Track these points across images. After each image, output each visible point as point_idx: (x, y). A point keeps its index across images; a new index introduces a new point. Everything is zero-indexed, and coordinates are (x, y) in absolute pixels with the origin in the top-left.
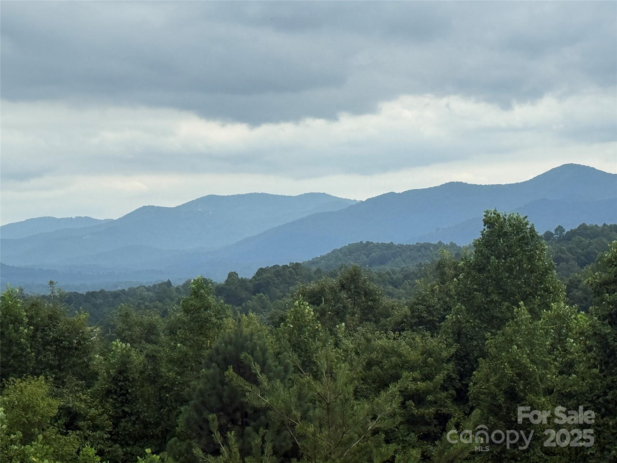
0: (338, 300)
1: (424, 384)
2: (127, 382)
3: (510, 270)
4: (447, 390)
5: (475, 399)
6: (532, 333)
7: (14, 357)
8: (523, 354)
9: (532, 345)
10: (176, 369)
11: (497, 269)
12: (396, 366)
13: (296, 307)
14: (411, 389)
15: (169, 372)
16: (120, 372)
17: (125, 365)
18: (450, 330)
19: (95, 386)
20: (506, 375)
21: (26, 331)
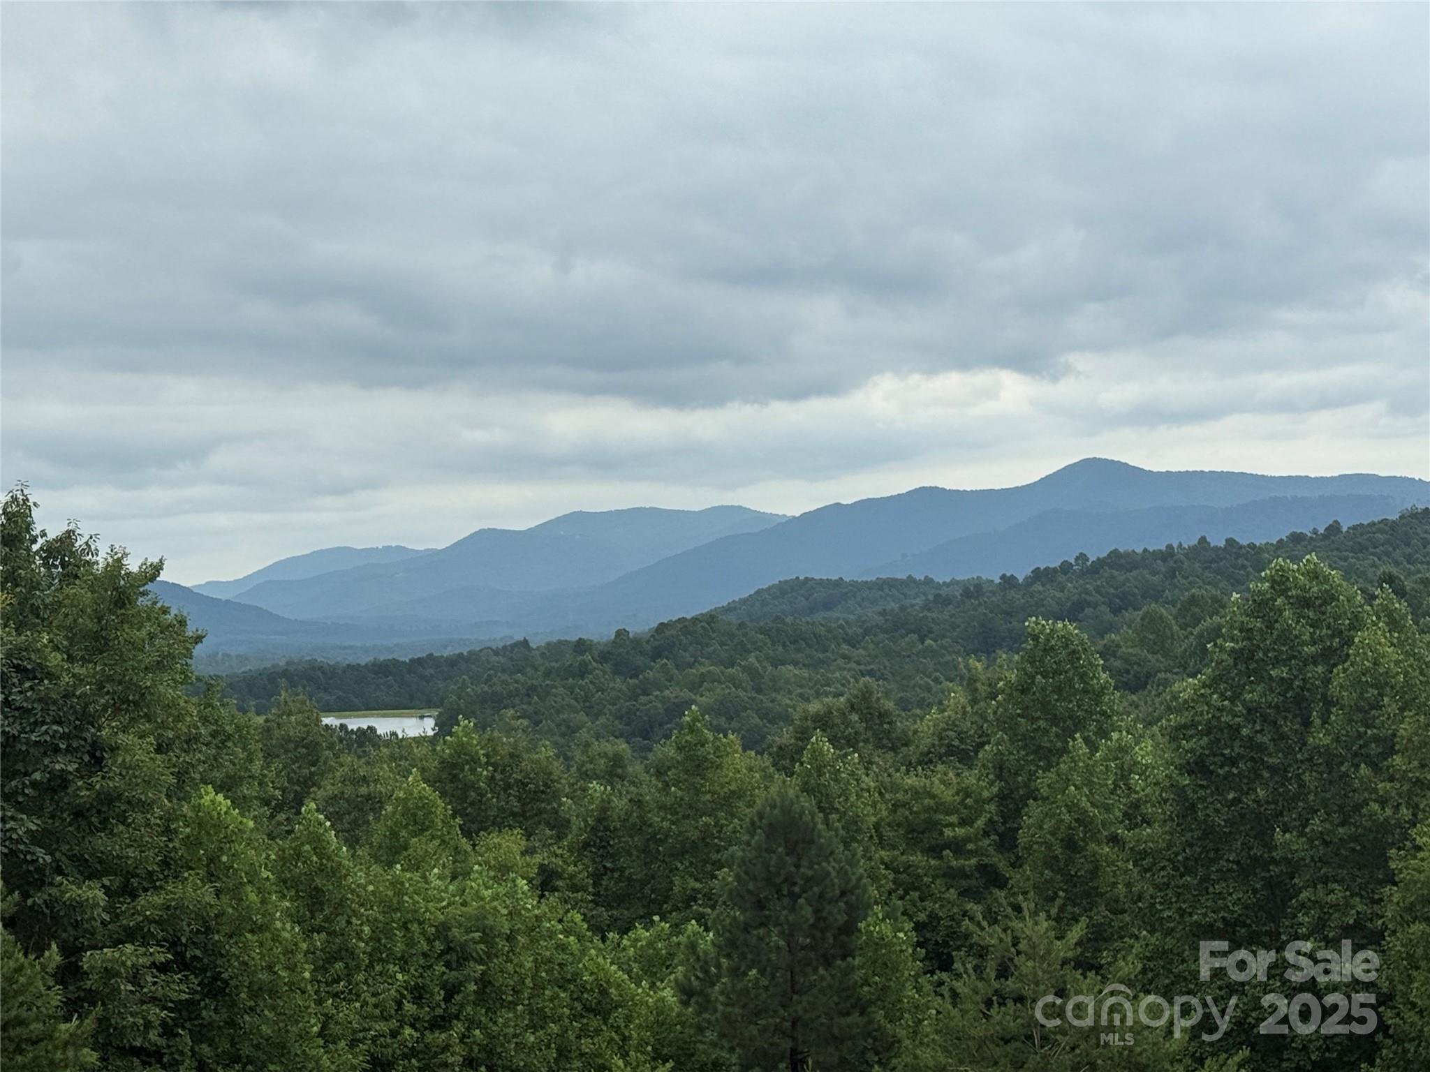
0: (848, 724)
1: (963, 831)
2: (608, 833)
3: (1058, 690)
4: (988, 836)
5: (1025, 848)
6: (1090, 770)
7: (472, 804)
8: (1081, 797)
9: (1090, 784)
10: (669, 817)
11: (1043, 689)
12: (927, 809)
13: (813, 744)
14: (948, 836)
15: (662, 821)
16: (599, 820)
17: (605, 812)
18: (990, 765)
19: (570, 837)
20: (1062, 821)
21: (485, 773)
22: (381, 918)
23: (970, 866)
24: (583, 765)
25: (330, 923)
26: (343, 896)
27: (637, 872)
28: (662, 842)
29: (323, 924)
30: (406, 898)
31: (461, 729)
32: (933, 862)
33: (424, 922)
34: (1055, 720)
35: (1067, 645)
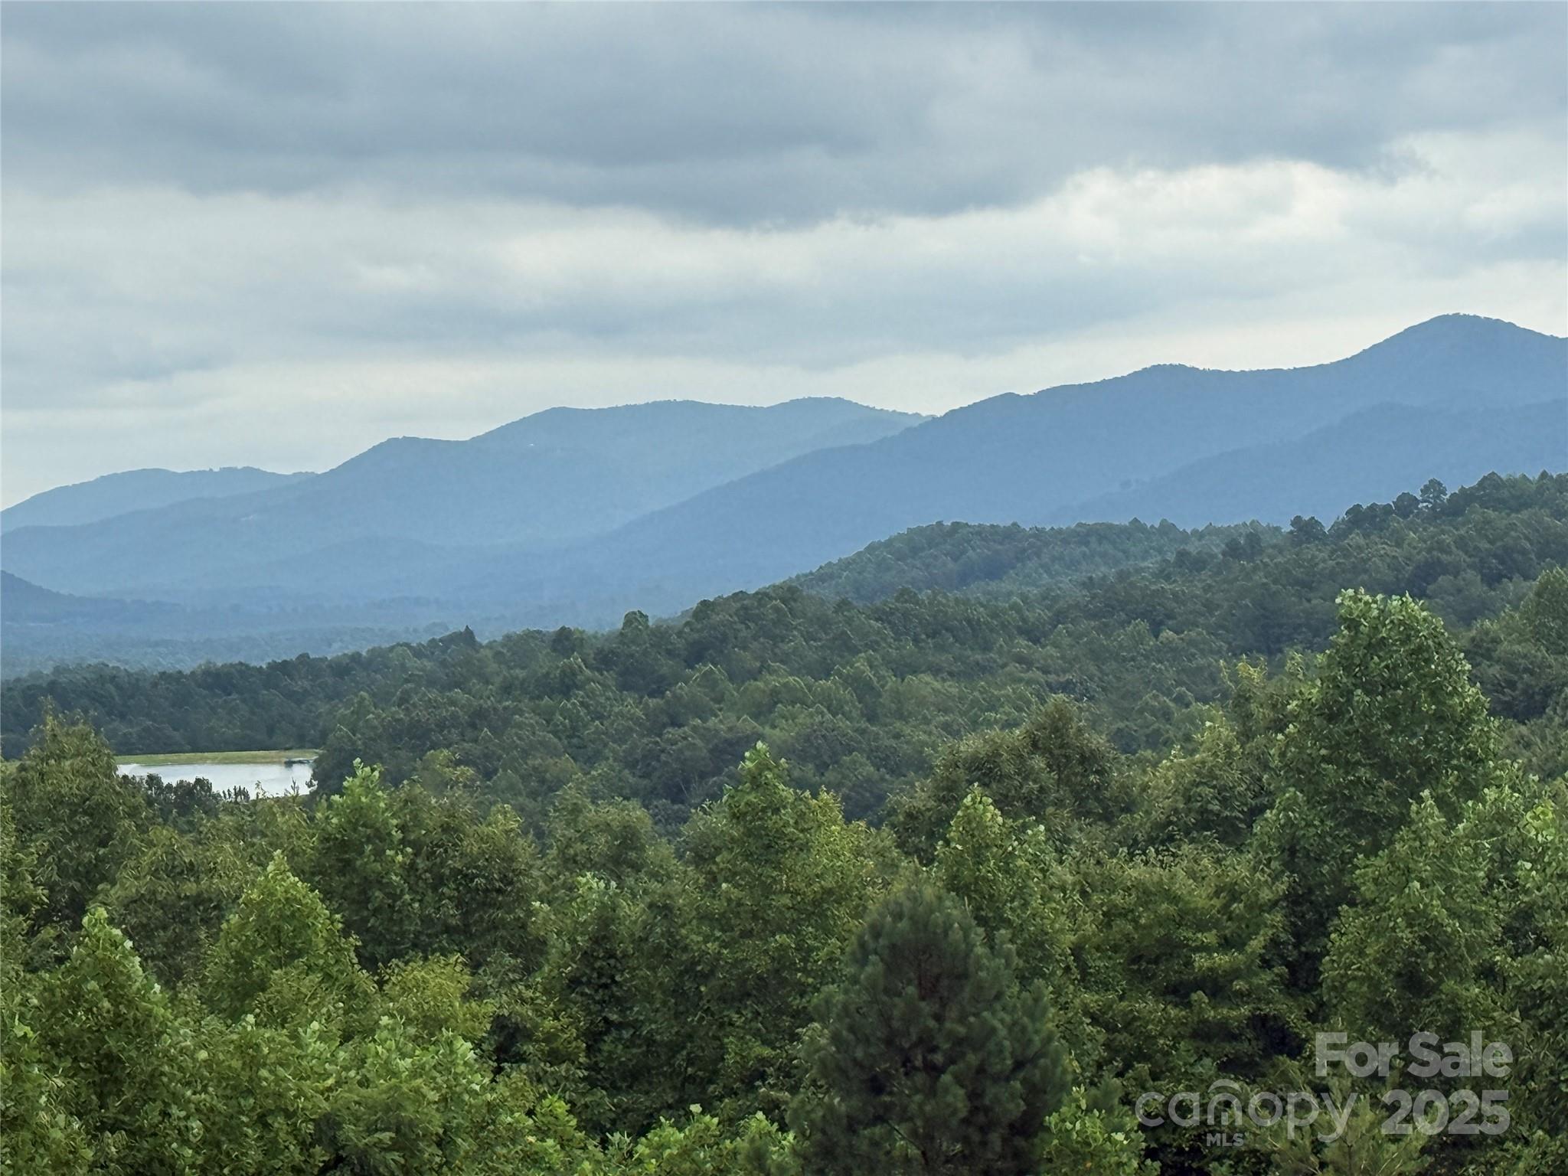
0: (1027, 774)
1: (1227, 958)
2: (612, 962)
3: (1392, 715)
4: (1270, 967)
5: (1334, 988)
6: (1446, 854)
7: (378, 911)
8: (1432, 900)
9: (1445, 876)
10: (718, 934)
11: (1366, 715)
12: (1169, 918)
13: (968, 808)
14: (1201, 968)
15: (706, 942)
16: (596, 941)
17: (608, 926)
18: (1274, 845)
19: (546, 969)
20: (1398, 941)
21: (400, 858)
22: (221, 1106)
23: (1235, 1019)
24: (568, 846)
25: (132, 1115)
26: (154, 1070)
27: (661, 1027)
28: (705, 977)
29: (121, 1117)
30: (264, 1073)
31: (357, 781)
32: (1173, 1012)
33: (295, 1113)
34: (1386, 768)
35: (1409, 637)
